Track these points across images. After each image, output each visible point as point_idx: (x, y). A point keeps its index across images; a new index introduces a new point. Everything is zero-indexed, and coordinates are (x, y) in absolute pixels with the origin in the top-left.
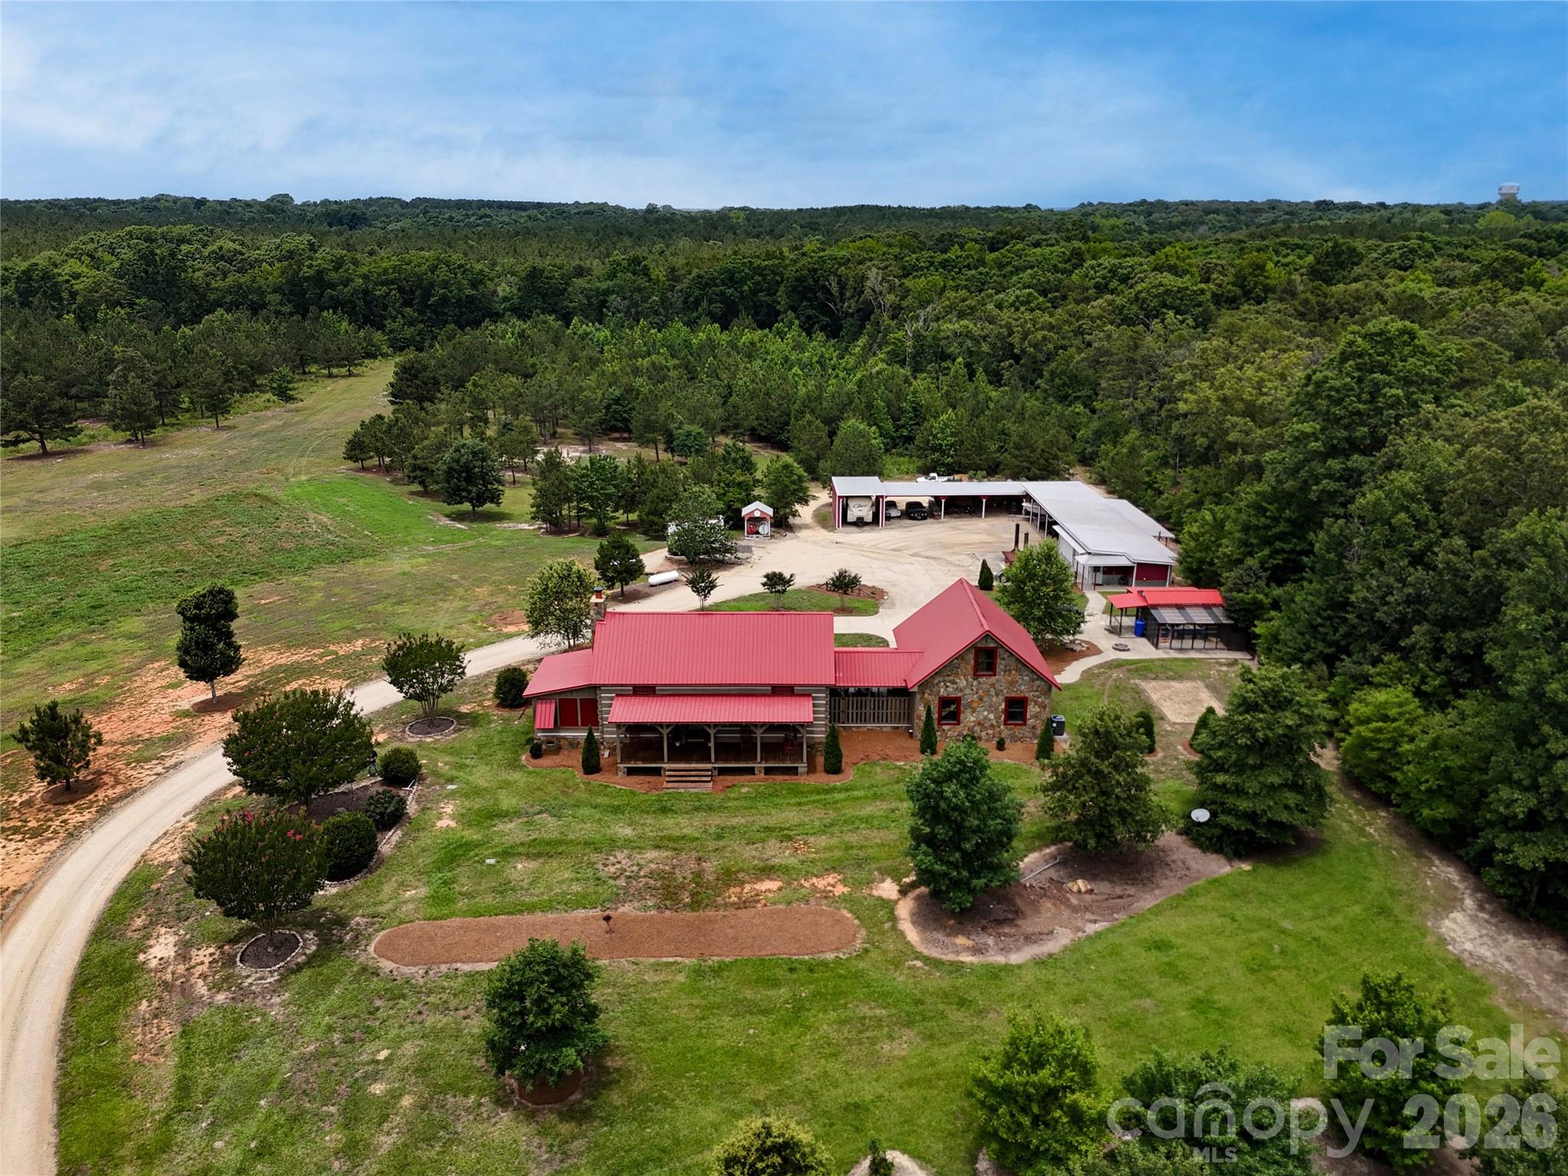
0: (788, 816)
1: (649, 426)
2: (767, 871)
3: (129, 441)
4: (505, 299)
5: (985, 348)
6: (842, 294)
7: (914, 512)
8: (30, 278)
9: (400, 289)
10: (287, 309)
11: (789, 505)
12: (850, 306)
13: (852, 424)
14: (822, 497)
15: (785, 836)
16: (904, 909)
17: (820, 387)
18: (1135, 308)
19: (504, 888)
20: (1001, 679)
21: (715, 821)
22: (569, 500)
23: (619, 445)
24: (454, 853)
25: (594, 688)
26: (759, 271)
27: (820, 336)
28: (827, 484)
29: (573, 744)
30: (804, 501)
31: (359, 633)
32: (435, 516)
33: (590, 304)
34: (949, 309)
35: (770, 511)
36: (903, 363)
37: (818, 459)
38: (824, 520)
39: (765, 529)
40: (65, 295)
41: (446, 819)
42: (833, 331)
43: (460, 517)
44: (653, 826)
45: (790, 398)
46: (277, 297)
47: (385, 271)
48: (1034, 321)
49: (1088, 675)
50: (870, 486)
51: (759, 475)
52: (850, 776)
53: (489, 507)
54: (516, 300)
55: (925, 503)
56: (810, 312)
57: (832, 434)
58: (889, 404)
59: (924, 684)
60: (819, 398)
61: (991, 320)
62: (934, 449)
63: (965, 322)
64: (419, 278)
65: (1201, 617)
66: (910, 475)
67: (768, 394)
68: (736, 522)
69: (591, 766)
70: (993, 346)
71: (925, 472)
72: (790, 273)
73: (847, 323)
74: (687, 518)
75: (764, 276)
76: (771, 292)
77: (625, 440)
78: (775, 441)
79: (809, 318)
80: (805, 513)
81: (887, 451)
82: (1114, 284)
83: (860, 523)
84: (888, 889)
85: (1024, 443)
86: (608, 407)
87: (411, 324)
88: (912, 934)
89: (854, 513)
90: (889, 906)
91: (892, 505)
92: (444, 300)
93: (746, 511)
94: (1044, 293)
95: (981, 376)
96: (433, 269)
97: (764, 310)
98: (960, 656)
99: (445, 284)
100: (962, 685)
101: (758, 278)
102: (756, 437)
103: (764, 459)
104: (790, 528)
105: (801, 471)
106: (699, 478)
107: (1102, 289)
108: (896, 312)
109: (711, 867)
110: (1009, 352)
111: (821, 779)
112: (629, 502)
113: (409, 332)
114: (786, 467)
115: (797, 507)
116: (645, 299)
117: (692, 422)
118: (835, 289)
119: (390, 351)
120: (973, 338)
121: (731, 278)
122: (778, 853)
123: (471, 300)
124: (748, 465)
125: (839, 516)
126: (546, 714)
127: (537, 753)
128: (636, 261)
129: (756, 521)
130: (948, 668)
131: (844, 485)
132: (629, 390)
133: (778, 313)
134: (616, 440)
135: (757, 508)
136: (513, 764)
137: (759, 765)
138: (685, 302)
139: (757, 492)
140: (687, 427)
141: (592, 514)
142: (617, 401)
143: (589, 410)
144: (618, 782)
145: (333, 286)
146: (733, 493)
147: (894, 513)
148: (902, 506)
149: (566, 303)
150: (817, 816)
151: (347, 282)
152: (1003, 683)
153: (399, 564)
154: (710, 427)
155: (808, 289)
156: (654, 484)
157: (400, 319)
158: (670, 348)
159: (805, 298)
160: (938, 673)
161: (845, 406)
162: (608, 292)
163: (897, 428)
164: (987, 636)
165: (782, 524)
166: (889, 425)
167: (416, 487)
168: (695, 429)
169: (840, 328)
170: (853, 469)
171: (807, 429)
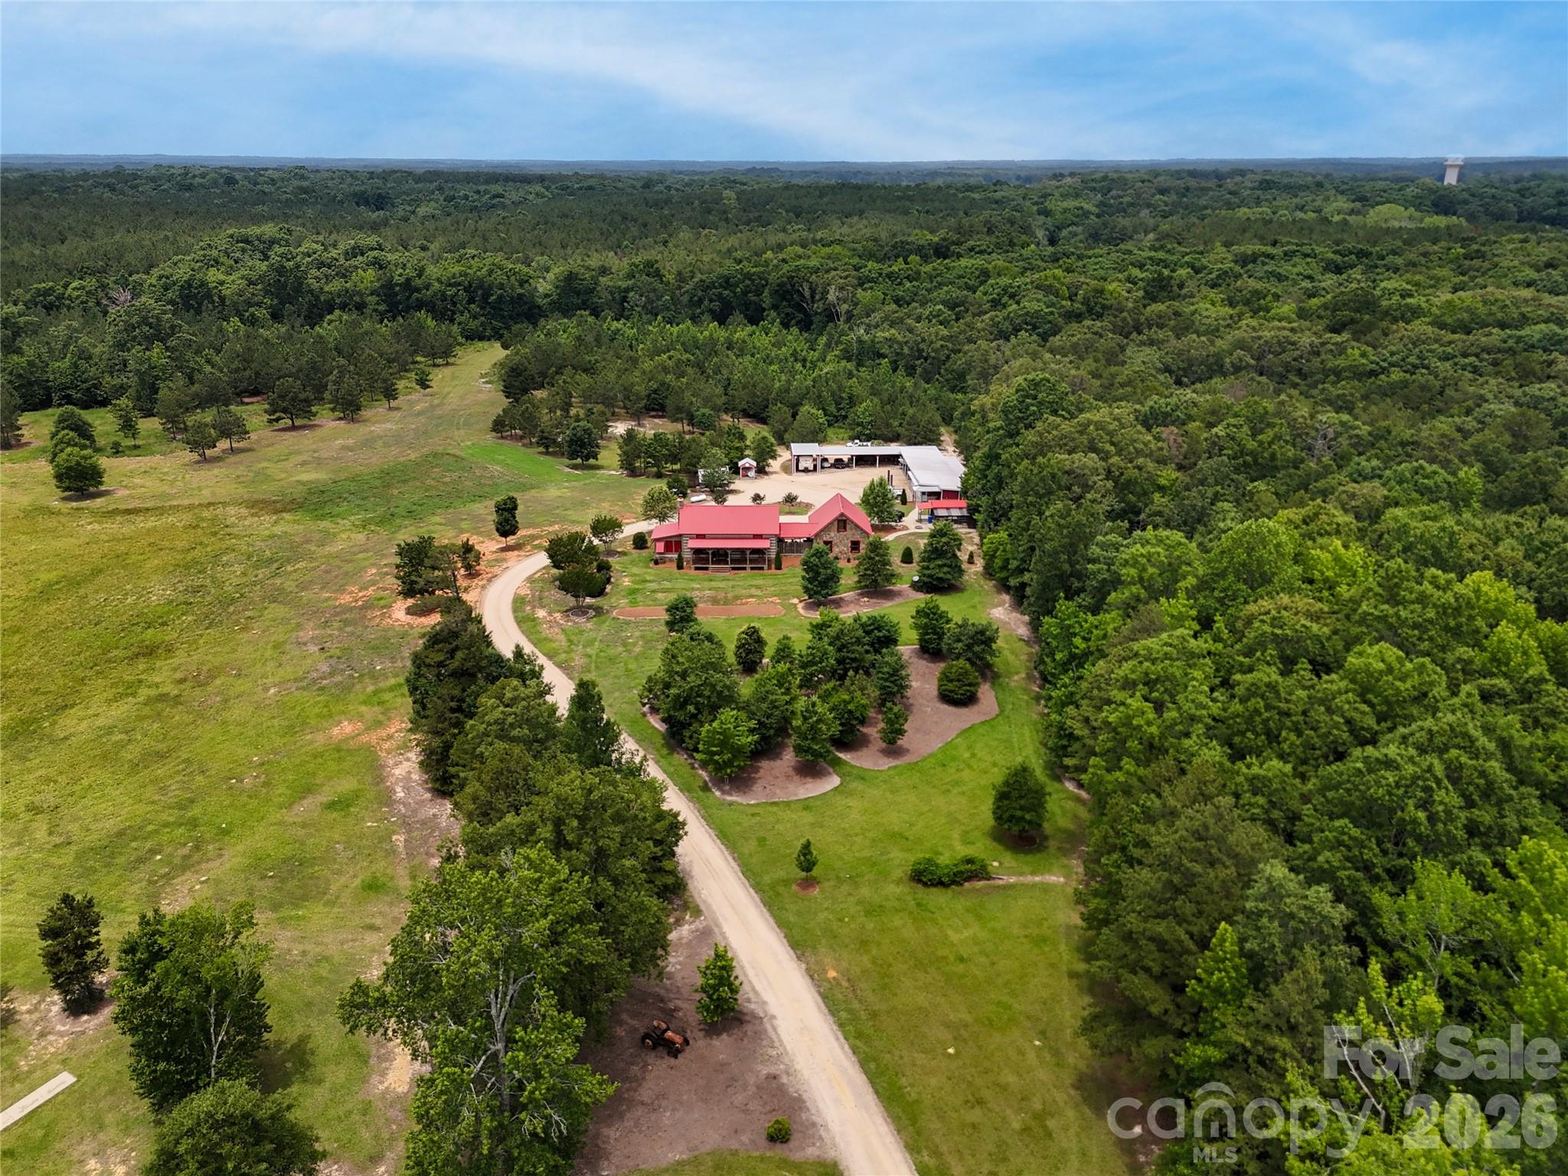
0: (760, 582)
1: (679, 410)
2: (752, 596)
3: (340, 419)
4: (546, 296)
5: (906, 350)
6: (813, 297)
7: (839, 464)
8: (190, 286)
9: (466, 290)
10: (382, 308)
11: (765, 460)
12: (818, 306)
13: (807, 408)
14: (784, 455)
15: (758, 587)
16: (800, 606)
17: (788, 382)
18: (1007, 324)
19: (655, 600)
20: (849, 533)
21: (731, 583)
22: (639, 457)
23: (656, 420)
24: (633, 592)
25: (681, 536)
26: (748, 276)
27: (795, 330)
28: (788, 448)
29: (671, 560)
30: (774, 457)
31: (555, 523)
32: (560, 467)
33: (614, 299)
34: (886, 319)
35: (754, 464)
36: (849, 360)
37: (786, 431)
38: (786, 469)
39: (752, 473)
40: (216, 299)
41: (626, 582)
42: (806, 325)
43: (575, 467)
44: (706, 584)
45: (769, 390)
46: (373, 299)
47: (454, 276)
48: (937, 334)
49: (897, 538)
50: (813, 449)
51: (748, 443)
52: (785, 570)
53: (592, 461)
54: (555, 297)
55: (846, 459)
56: (789, 310)
57: (794, 415)
58: (833, 394)
59: (817, 535)
60: (787, 391)
61: (911, 331)
62: (858, 424)
63: (893, 331)
64: (481, 280)
65: (956, 513)
66: (843, 441)
67: (754, 386)
68: (735, 470)
69: (680, 567)
70: (911, 349)
71: (852, 439)
72: (773, 278)
73: (816, 319)
74: (710, 467)
75: (753, 281)
76: (758, 293)
77: (660, 417)
78: (759, 417)
79: (787, 314)
80: (775, 465)
81: (830, 425)
82: (1005, 299)
83: (806, 470)
84: (796, 601)
85: (914, 422)
86: (649, 396)
87: (475, 317)
88: (802, 611)
89: (802, 465)
90: (795, 605)
91: (825, 460)
92: (500, 297)
93: (740, 464)
94: (952, 309)
95: (901, 371)
96: (491, 272)
97: (753, 307)
98: (831, 523)
99: (501, 286)
100: (833, 535)
101: (748, 282)
102: (746, 414)
103: (753, 431)
104: (766, 473)
105: (773, 440)
106: (713, 444)
107: (996, 304)
108: (850, 316)
109: (730, 596)
110: (919, 354)
111: (774, 571)
112: (674, 458)
113: (474, 324)
114: (764, 438)
115: (770, 461)
116: (659, 298)
117: (705, 407)
118: (807, 294)
119: (463, 340)
120: (898, 342)
121: (727, 282)
122: (753, 591)
123: (521, 296)
124: (742, 437)
125: (795, 466)
126: (661, 547)
127: (656, 562)
128: (649, 264)
129: (749, 469)
130: (826, 528)
131: (798, 448)
132: (663, 384)
133: (764, 310)
134: (654, 417)
135: (747, 462)
136: (648, 567)
137: (748, 566)
138: (691, 300)
139: (747, 452)
140: (703, 410)
141: (653, 466)
142: (655, 391)
143: (639, 398)
144: (690, 572)
145: (418, 290)
146: (733, 453)
147: (826, 465)
148: (832, 461)
149: (595, 300)
150: (771, 582)
151: (427, 287)
152: (850, 535)
153: (553, 492)
154: (717, 409)
155: (788, 292)
156: (689, 448)
157: (466, 313)
158: (683, 344)
159: (784, 299)
160: (822, 531)
161: (804, 396)
162: (627, 290)
163: (839, 410)
164: (842, 514)
165: (761, 471)
166: (832, 409)
167: (541, 449)
168: (707, 411)
169: (811, 323)
170: (803, 439)
171: (779, 412)
